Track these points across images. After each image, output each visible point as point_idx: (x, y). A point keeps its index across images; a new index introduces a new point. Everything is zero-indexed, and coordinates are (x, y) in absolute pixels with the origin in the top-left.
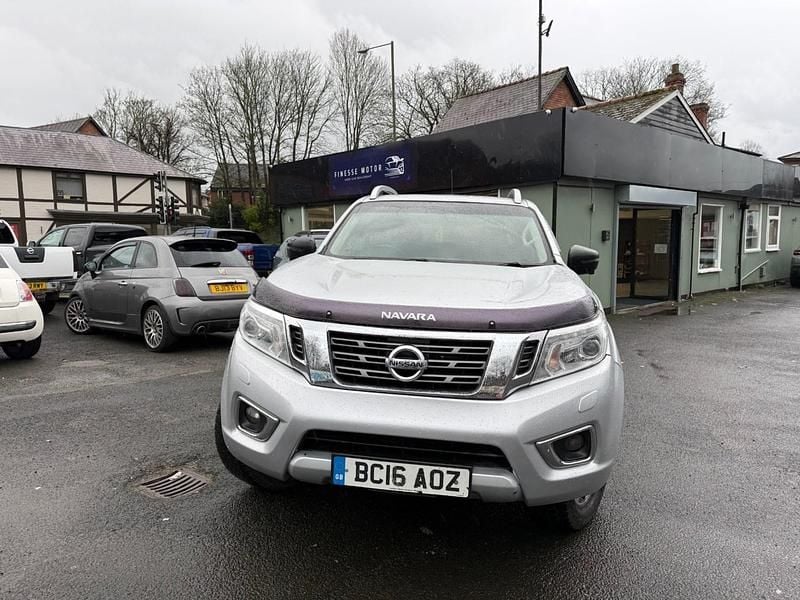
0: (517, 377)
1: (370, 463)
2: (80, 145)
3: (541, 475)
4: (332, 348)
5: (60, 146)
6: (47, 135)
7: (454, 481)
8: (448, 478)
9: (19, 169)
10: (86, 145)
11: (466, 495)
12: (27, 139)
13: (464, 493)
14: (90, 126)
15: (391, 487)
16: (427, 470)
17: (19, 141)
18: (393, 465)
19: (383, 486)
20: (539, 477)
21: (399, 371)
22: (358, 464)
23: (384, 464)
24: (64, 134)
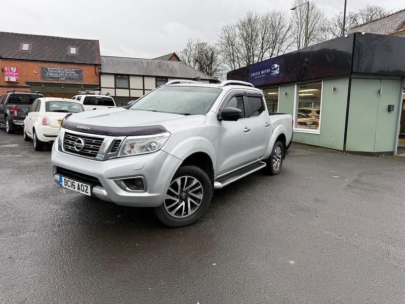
0: (110, 153)
1: (67, 179)
2: (168, 66)
3: (115, 191)
4: (65, 138)
5: (160, 66)
6: (156, 62)
7: (87, 189)
8: (85, 188)
9: (143, 76)
10: (170, 65)
11: (90, 195)
12: (148, 64)
13: (89, 194)
14: (174, 57)
15: (72, 189)
16: (80, 184)
17: (145, 64)
18: (72, 181)
19: (70, 188)
20: (115, 193)
21: (77, 148)
22: (65, 179)
23: (70, 180)
24: (162, 61)
